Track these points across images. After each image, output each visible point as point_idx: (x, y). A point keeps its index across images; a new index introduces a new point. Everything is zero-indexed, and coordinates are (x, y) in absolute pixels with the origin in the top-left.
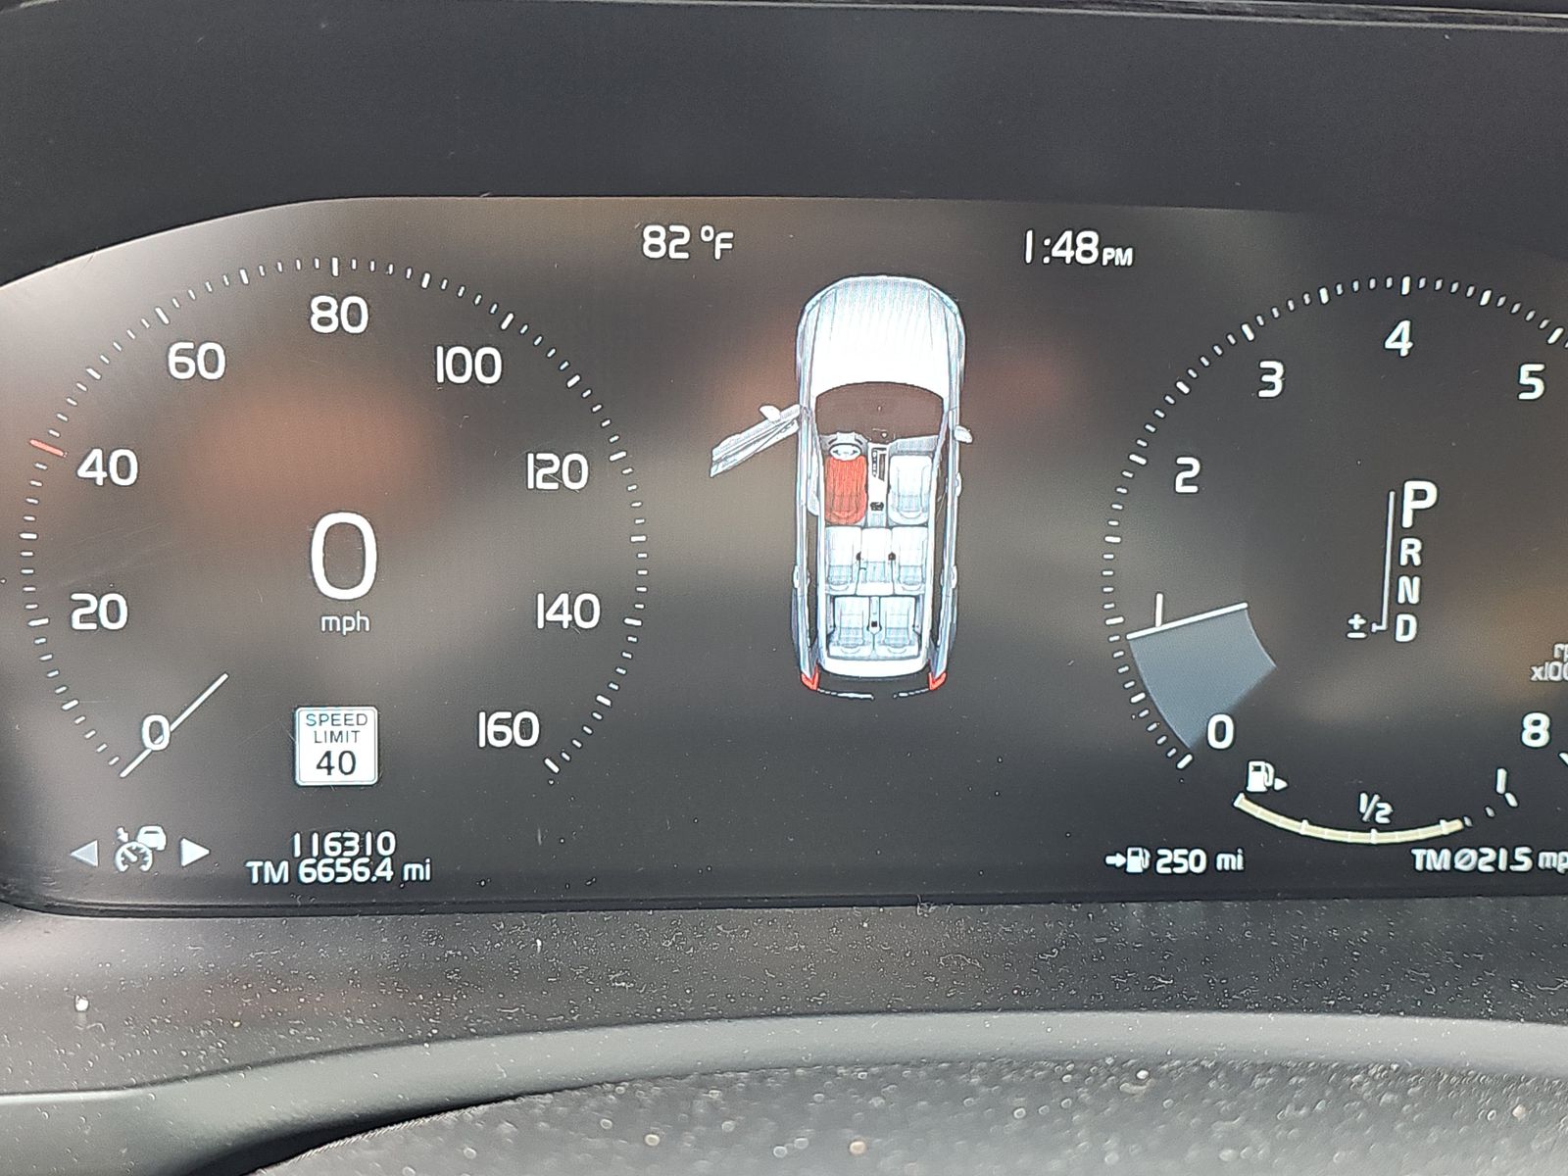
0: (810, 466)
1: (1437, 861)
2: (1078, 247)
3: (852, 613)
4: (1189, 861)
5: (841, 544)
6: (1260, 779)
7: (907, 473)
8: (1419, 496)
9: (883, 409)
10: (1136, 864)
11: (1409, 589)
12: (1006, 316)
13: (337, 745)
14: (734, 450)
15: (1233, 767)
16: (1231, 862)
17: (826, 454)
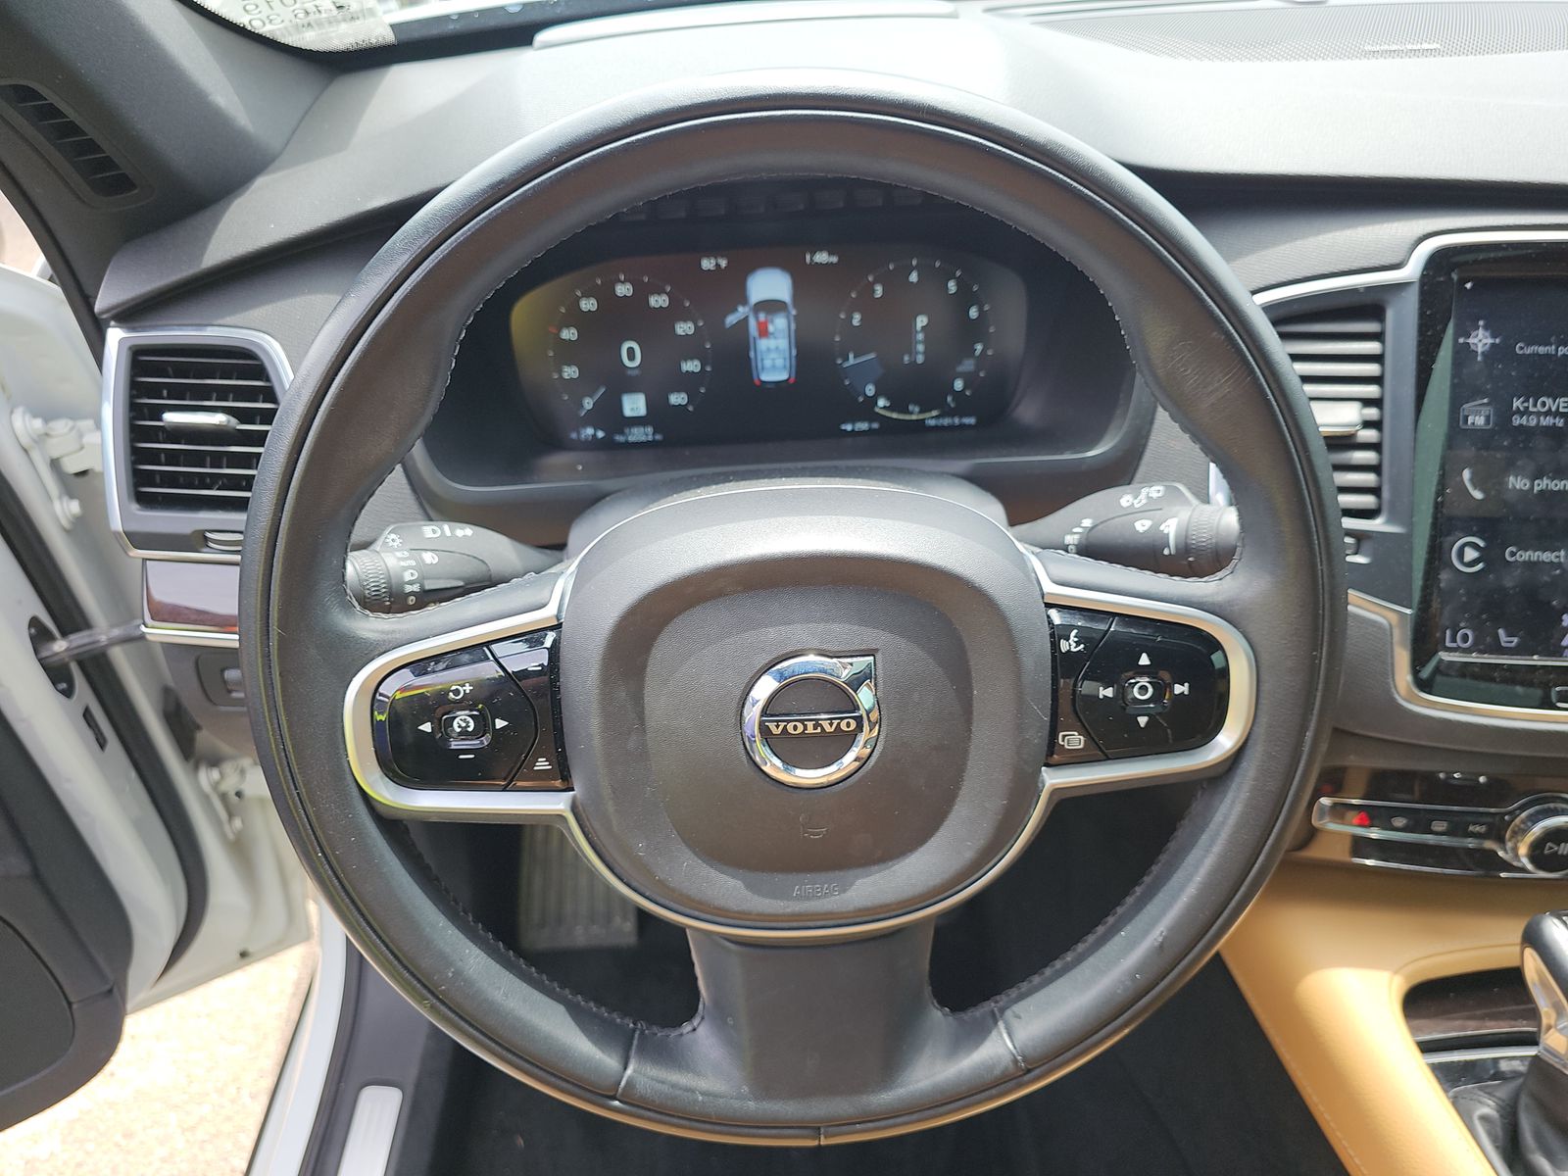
0: (752, 323)
1: (932, 422)
2: (822, 257)
3: (768, 363)
4: (863, 426)
5: (763, 344)
6: (882, 402)
7: (780, 323)
8: (922, 321)
9: (771, 306)
10: (849, 427)
11: (921, 348)
12: (804, 279)
13: (634, 405)
14: (731, 320)
15: (873, 400)
16: (875, 426)
17: (757, 318)
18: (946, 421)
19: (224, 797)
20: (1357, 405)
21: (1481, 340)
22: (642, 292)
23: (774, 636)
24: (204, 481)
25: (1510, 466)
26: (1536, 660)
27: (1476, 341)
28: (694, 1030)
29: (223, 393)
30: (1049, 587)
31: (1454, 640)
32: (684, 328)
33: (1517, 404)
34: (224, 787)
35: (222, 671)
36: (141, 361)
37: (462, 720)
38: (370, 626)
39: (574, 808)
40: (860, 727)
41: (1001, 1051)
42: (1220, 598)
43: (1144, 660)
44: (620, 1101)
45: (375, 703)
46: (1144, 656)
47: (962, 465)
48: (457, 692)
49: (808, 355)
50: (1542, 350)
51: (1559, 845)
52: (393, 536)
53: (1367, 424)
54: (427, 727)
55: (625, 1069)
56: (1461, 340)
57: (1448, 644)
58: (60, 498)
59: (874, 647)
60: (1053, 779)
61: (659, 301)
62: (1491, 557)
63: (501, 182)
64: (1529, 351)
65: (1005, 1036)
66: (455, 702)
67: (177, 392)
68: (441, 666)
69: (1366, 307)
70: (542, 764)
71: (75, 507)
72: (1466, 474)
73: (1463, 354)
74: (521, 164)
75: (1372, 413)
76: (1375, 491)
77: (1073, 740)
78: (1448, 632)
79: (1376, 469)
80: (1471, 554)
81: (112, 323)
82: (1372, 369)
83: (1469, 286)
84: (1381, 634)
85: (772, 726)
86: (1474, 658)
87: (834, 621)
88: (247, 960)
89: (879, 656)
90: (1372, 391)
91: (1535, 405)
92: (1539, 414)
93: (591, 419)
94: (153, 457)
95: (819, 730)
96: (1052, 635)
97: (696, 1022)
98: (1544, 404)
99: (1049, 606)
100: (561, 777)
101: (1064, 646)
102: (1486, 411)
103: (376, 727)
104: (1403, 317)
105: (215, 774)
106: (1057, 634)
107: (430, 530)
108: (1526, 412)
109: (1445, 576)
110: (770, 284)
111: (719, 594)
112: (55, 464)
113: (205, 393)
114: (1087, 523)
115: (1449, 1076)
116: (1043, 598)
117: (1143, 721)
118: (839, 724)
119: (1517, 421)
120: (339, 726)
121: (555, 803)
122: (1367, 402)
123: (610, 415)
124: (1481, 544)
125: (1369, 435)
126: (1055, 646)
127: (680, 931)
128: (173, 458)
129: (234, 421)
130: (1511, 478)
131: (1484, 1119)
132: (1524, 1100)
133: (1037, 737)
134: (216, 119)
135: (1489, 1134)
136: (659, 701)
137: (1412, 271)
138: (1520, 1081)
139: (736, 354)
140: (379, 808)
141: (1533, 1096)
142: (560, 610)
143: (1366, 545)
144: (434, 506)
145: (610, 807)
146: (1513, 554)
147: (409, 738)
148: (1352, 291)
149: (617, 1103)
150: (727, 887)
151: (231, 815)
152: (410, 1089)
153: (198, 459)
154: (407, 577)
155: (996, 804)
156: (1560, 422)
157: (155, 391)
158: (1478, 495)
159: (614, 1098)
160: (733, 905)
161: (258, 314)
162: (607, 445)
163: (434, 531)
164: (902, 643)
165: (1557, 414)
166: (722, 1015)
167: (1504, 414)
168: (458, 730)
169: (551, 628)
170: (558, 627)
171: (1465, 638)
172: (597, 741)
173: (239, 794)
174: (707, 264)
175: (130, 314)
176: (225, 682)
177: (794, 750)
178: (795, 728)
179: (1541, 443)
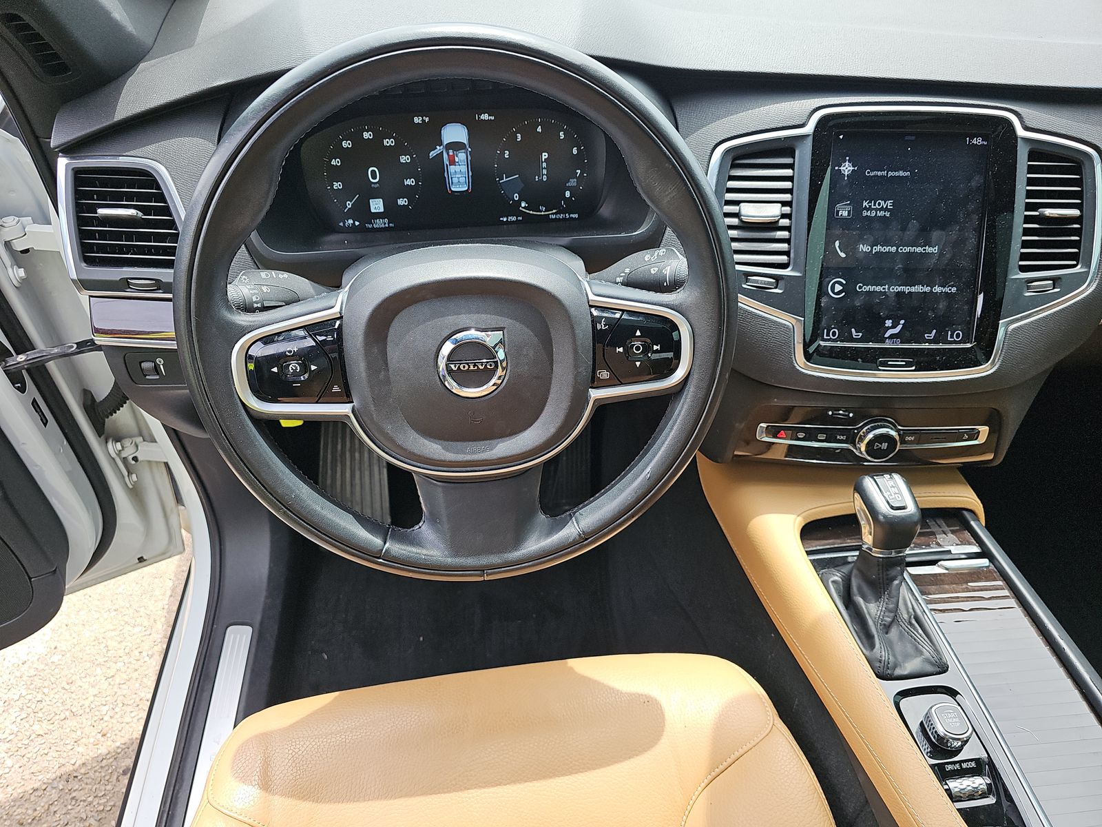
0: (445, 155)
1: (554, 217)
2: (485, 117)
3: (455, 180)
4: (514, 219)
5: (452, 169)
6: (523, 204)
7: (461, 156)
8: (545, 156)
9: (456, 146)
10: (505, 219)
11: (545, 172)
12: (474, 129)
13: (377, 205)
14: (432, 154)
15: (519, 203)
16: (520, 218)
17: (448, 154)
18: (561, 216)
19: (125, 460)
20: (780, 205)
21: (847, 168)
22: (379, 137)
23: (452, 321)
24: (121, 249)
25: (860, 239)
26: (871, 345)
27: (844, 168)
28: (420, 527)
29: (130, 197)
30: (592, 297)
31: (828, 335)
32: (404, 159)
33: (865, 204)
34: (124, 455)
35: (140, 363)
36: (80, 177)
37: (294, 366)
38: (243, 319)
39: (353, 411)
40: (497, 366)
41: (573, 530)
42: (677, 302)
43: (638, 333)
44: (383, 560)
45: (248, 358)
46: (638, 331)
47: (566, 240)
48: (290, 352)
49: (478, 174)
50: (879, 173)
51: (881, 444)
52: (244, 277)
53: (783, 216)
54: (275, 370)
55: (385, 543)
56: (836, 168)
57: (825, 337)
58: (12, 267)
59: (502, 326)
60: (595, 394)
61: (388, 142)
62: (848, 290)
63: (303, 82)
64: (872, 174)
65: (575, 523)
66: (289, 356)
67: (102, 196)
68: (281, 338)
69: (785, 149)
70: (336, 389)
71: (22, 272)
72: (837, 243)
73: (837, 175)
74: (312, 73)
75: (787, 210)
76: (787, 253)
77: (605, 375)
78: (825, 331)
79: (787, 241)
80: (838, 288)
81: (60, 154)
82: (788, 185)
83: (841, 137)
84: (789, 332)
85: (452, 366)
86: (839, 344)
87: (482, 313)
88: (144, 563)
89: (505, 331)
90: (787, 197)
91: (875, 205)
92: (876, 210)
93: (352, 214)
94: (91, 235)
95: (476, 368)
96: (592, 321)
97: (420, 524)
98: (879, 204)
99: (591, 306)
100: (346, 397)
101: (599, 327)
102: (849, 208)
103: (249, 373)
104: (804, 154)
105: (119, 446)
106: (595, 321)
107: (264, 274)
108: (869, 209)
109: (824, 300)
110: (455, 133)
111: (424, 299)
112: (8, 245)
113: (120, 197)
114: (627, 271)
115: (819, 565)
116: (588, 303)
117: (638, 364)
118: (486, 365)
119: (865, 213)
120: (229, 369)
121: (344, 409)
122: (784, 204)
123: (362, 211)
124: (844, 282)
125: (784, 222)
126: (594, 327)
127: (409, 474)
128: (103, 235)
129: (140, 214)
130: (861, 246)
131: (834, 582)
132: (855, 572)
133: (585, 370)
134: (116, 27)
135: (836, 589)
136: (394, 354)
137: (809, 128)
138: (853, 564)
139: (436, 174)
140: (252, 412)
141: (859, 570)
142: (341, 310)
143: (781, 283)
144: (262, 263)
145: (372, 408)
146: (860, 288)
147: (266, 375)
148: (778, 140)
149: (381, 560)
150: (434, 449)
151: (129, 473)
152: (257, 626)
153: (118, 236)
154: (254, 299)
155: (565, 405)
156: (888, 214)
157: (89, 195)
158: (843, 255)
159: (379, 558)
160: (436, 457)
161: (151, 148)
162: (361, 230)
163: (266, 275)
164: (518, 325)
165: (886, 209)
166: (434, 520)
167: (857, 209)
168: (292, 371)
169: (338, 319)
170: (341, 318)
171: (834, 334)
172: (364, 375)
173: (135, 459)
174: (417, 120)
175: (70, 149)
176: (142, 370)
177: (465, 379)
178: (464, 367)
179: (877, 225)
